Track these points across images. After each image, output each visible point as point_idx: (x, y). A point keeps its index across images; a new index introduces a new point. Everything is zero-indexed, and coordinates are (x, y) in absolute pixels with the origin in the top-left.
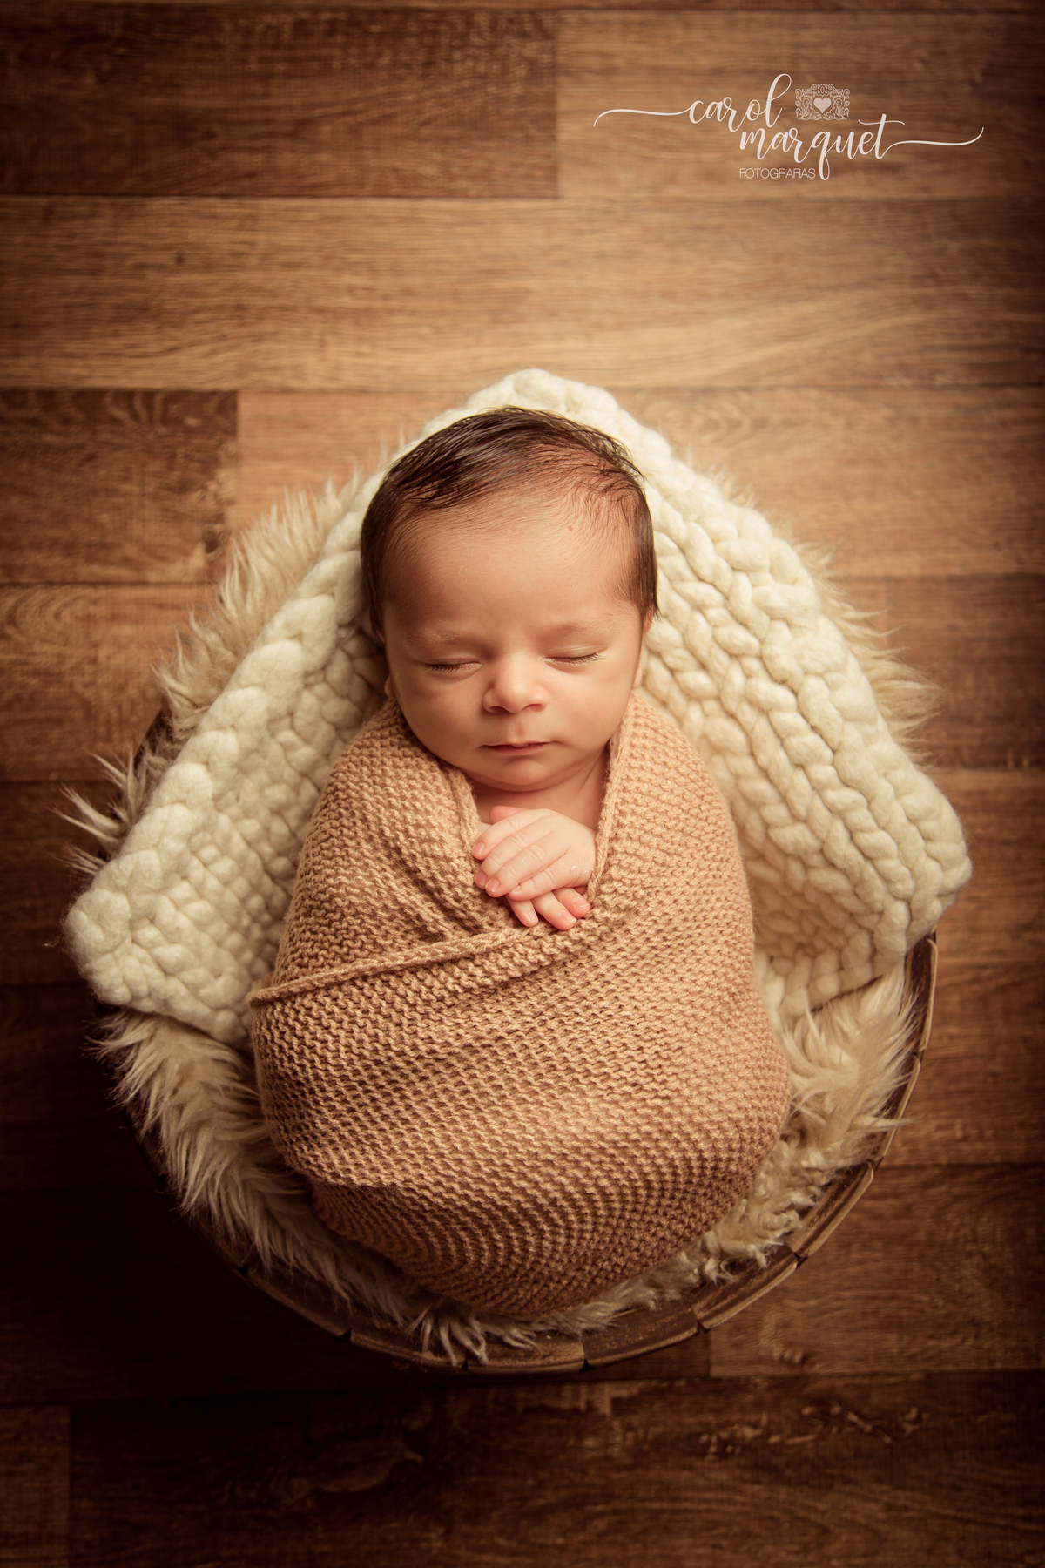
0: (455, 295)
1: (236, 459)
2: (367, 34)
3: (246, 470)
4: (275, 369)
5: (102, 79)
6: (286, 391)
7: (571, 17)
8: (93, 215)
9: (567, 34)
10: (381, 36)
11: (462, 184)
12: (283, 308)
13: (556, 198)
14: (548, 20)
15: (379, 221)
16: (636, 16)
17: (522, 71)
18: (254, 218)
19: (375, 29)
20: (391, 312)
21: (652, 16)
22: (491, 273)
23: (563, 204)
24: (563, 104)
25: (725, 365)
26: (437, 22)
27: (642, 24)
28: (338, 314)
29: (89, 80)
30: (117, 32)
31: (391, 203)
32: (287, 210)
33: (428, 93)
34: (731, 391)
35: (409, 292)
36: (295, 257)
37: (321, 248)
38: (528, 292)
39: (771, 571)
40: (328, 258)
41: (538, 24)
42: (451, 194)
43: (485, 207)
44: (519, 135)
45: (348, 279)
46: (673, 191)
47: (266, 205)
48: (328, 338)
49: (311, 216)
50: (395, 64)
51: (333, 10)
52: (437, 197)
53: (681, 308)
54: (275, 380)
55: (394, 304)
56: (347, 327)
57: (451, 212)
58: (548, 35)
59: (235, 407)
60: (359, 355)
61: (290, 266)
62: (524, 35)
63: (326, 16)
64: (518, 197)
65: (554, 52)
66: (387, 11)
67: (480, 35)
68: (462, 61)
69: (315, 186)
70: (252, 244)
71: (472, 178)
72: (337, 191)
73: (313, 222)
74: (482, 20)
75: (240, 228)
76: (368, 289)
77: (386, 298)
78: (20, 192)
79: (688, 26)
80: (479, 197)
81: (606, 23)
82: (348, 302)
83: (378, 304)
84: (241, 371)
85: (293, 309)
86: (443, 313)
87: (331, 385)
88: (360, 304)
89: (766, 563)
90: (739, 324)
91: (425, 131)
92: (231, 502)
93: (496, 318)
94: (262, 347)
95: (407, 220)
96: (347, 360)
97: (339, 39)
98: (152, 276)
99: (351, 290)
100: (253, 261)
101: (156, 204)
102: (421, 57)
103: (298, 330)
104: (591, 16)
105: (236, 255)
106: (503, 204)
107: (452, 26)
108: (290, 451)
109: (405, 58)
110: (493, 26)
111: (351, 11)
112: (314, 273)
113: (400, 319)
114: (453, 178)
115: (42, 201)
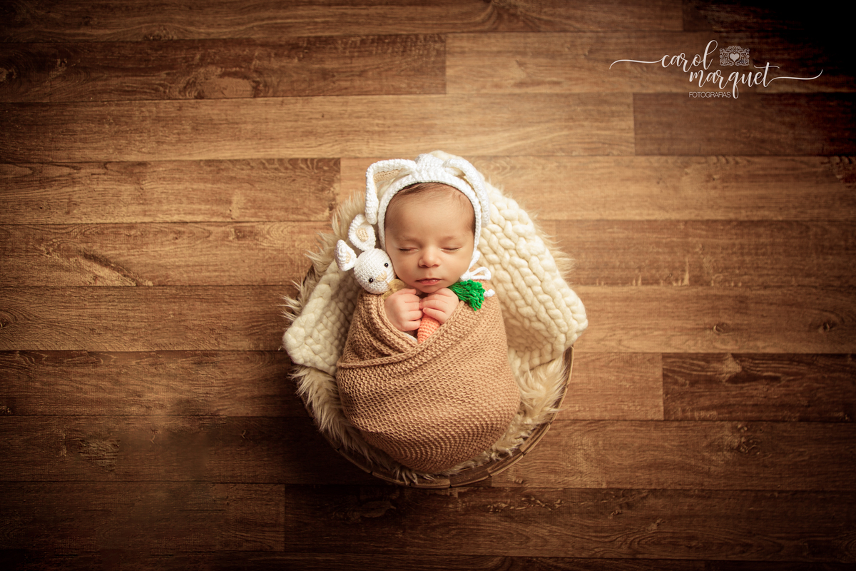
0: (412, 126)
1: (340, 180)
2: (384, 42)
3: (343, 184)
4: (352, 151)
5: (300, 60)
6: (356, 158)
7: (450, 35)
8: (296, 103)
9: (449, 41)
10: (388, 43)
11: (414, 90)
12: (355, 131)
13: (445, 94)
14: (443, 37)
15: (387, 102)
16: (472, 35)
17: (434, 53)
18: (347, 102)
19: (387, 41)
20: (390, 132)
21: (477, 35)
22: (423, 118)
23: (447, 95)
24: (448, 63)
25: (501, 148)
26: (407, 38)
27: (474, 37)
28: (373, 133)
29: (296, 60)
30: (305, 45)
31: (391, 96)
32: (358, 99)
33: (404, 61)
34: (504, 157)
35: (396, 125)
36: (360, 114)
37: (368, 111)
38: (436, 124)
39: (519, 220)
40: (370, 114)
41: (440, 38)
42: (411, 93)
43: (422, 97)
44: (433, 74)
45: (377, 121)
46: (484, 91)
47: (351, 98)
48: (370, 141)
49: (365, 101)
50: (393, 52)
51: (374, 35)
52: (406, 94)
53: (487, 129)
54: (352, 154)
55: (391, 129)
56: (376, 137)
57: (410, 99)
58: (443, 41)
59: (340, 163)
60: (380, 146)
61: (358, 117)
62: (435, 42)
63: (371, 37)
64: (433, 93)
65: (445, 47)
66: (390, 35)
67: (421, 42)
68: (415, 50)
69: (366, 92)
70: (346, 111)
71: (417, 88)
72: (373, 93)
73: (365, 103)
74: (421, 37)
75: (342, 106)
76: (383, 124)
77: (389, 127)
78: (273, 96)
79: (489, 38)
80: (420, 94)
81: (462, 37)
82: (377, 128)
83: (386, 129)
84: (342, 152)
85: (359, 131)
86: (408, 132)
87: (371, 156)
88: (381, 129)
89: (517, 217)
90: (506, 135)
91: (402, 73)
92: (337, 194)
93: (425, 133)
94: (348, 144)
95: (396, 102)
96: (376, 147)
97: (375, 44)
98: (314, 122)
99: (377, 125)
100: (346, 116)
101: (316, 99)
102: (401, 49)
103: (360, 138)
104: (457, 35)
105: (341, 114)
106: (428, 96)
107: (412, 39)
108: (357, 177)
109: (396, 50)
110: (425, 39)
111: (379, 36)
112: (366, 120)
113: (393, 134)
114: (411, 88)
115: (280, 99)
